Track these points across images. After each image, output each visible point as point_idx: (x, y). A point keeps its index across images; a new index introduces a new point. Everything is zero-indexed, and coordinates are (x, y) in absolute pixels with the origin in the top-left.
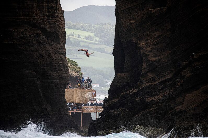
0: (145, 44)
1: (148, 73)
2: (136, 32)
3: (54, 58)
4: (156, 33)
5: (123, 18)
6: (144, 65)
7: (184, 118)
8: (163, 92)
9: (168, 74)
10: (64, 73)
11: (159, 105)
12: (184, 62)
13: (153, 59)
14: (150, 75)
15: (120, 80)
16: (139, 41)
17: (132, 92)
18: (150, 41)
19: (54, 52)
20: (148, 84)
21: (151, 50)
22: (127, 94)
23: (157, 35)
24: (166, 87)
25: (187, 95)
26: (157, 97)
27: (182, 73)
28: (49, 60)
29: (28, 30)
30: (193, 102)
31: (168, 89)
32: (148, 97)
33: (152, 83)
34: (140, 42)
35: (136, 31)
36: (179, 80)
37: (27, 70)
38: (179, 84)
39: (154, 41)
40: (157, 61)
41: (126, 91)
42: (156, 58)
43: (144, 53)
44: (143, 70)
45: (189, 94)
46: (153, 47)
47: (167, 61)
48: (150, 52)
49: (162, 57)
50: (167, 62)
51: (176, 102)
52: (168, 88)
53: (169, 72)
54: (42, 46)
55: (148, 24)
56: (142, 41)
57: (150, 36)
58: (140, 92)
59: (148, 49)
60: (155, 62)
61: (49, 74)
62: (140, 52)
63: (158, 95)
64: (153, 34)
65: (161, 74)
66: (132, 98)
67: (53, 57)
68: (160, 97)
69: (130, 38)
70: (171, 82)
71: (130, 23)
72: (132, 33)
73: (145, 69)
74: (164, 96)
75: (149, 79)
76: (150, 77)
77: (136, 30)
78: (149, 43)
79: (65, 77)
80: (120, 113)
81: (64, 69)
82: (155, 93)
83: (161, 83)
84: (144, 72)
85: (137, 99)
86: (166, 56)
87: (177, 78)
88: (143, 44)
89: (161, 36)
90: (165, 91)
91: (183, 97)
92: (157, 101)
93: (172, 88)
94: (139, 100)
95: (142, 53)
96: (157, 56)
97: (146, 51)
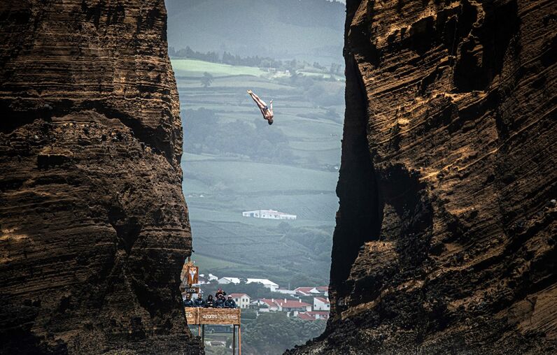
0: (438, 176)
1: (446, 245)
2: (411, 147)
3: (157, 192)
4: (462, 150)
5: (380, 112)
6: (438, 226)
7: (542, 350)
8: (482, 289)
9: (493, 246)
10: (180, 230)
11: (480, 319)
12: (530, 219)
13: (458, 211)
14: (452, 248)
15: (374, 257)
16: (421, 168)
17: (409, 287)
18: (449, 168)
19: (158, 177)
20: (448, 270)
21: (451, 189)
22: (398, 293)
23: (466, 155)
24: (489, 276)
25: (540, 297)
26: (469, 300)
27: (527, 245)
28: (146, 198)
29: (100, 124)
30: (554, 312)
31: (495, 281)
32: (449, 299)
33: (455, 266)
34: (424, 170)
35: (412, 144)
36: (521, 260)
37: (96, 223)
38: (520, 270)
39: (459, 170)
40: (468, 216)
41: (396, 285)
42: (464, 210)
43: (435, 198)
44: (434, 237)
45: (544, 295)
46: (456, 182)
47: (490, 216)
48: (450, 193)
49: (478, 206)
50: (490, 219)
51: (513, 312)
52: (495, 279)
53: (495, 241)
54: (131, 164)
55: (441, 129)
56: (430, 168)
57: (447, 156)
58: (430, 287)
59: (445, 187)
60: (461, 218)
61: (146, 232)
62: (427, 195)
63: (471, 296)
64: (455, 153)
65: (477, 247)
66: (410, 301)
67: (156, 190)
68: (477, 300)
69: (397, 159)
70: (502, 266)
71: (398, 125)
72: (404, 148)
73: (439, 233)
74: (486, 297)
75: (449, 257)
76: (450, 252)
77: (413, 142)
78: (447, 173)
79: (181, 239)
80: (386, 337)
81: (180, 220)
82: (466, 290)
83: (478, 267)
84: (436, 240)
85: (425, 305)
86: (488, 205)
87: (516, 257)
88: (432, 174)
89: (475, 157)
90: (488, 286)
91: (530, 301)
92: (471, 309)
93: (505, 280)
94: (430, 306)
95: (430, 196)
96: (465, 205)
97: (440, 193)
